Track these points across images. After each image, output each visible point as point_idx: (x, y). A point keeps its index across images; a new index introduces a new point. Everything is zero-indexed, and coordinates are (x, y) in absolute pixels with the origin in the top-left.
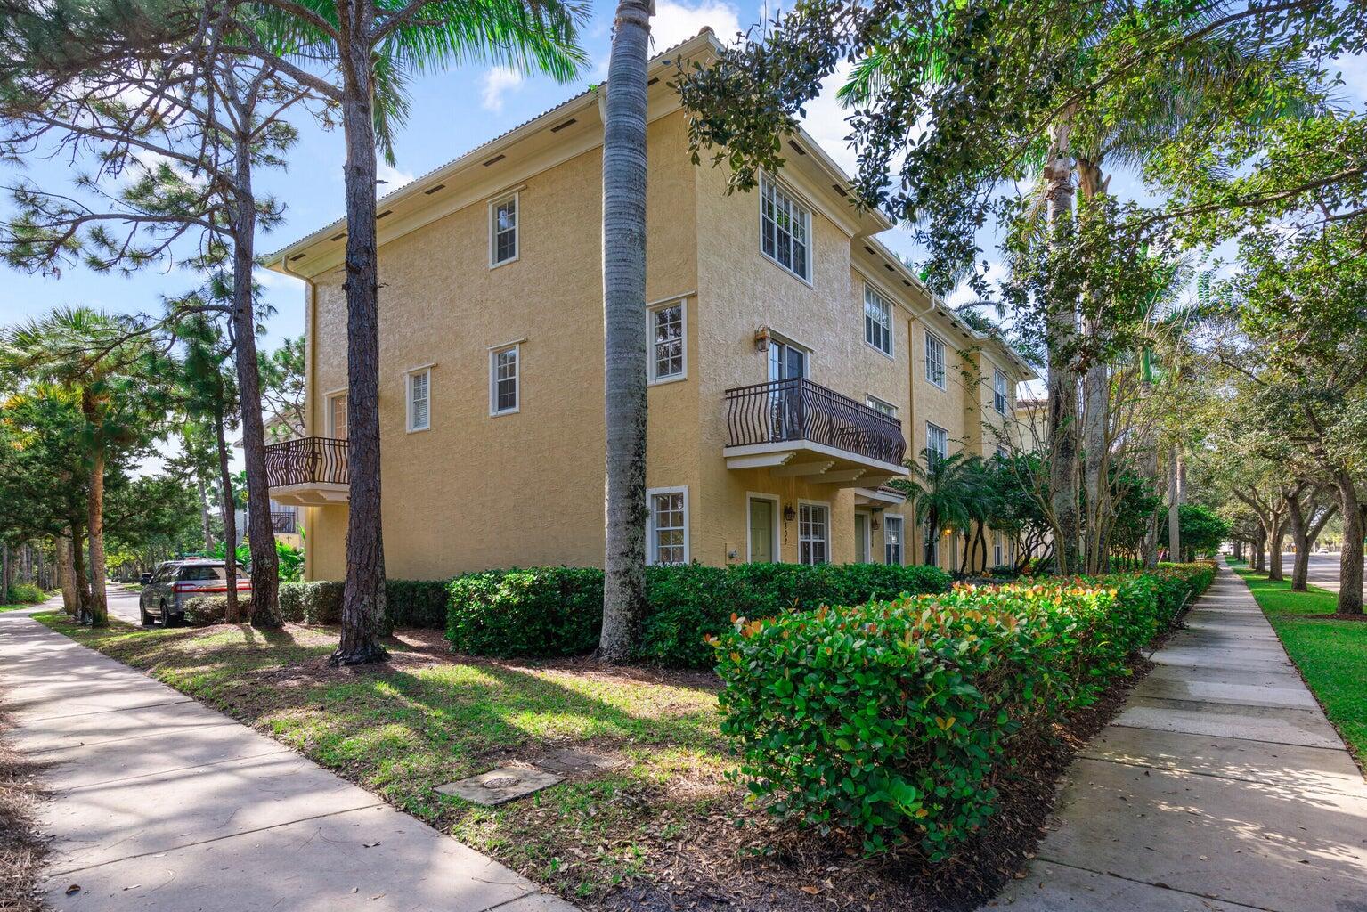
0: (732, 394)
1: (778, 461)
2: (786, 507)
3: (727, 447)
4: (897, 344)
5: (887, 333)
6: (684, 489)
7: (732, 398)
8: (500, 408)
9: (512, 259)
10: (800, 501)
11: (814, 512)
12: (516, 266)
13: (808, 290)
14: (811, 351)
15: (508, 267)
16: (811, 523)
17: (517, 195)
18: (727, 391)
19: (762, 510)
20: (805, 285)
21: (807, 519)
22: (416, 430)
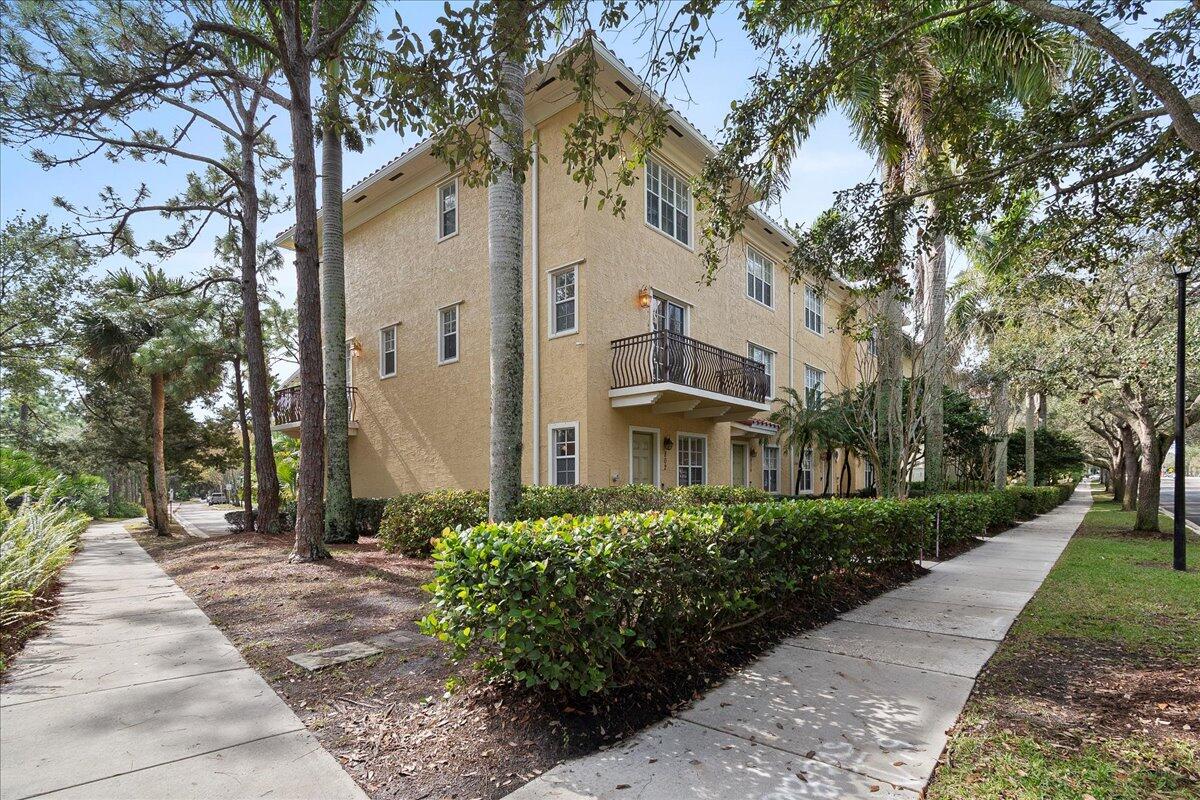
0: (617, 344)
1: (648, 400)
2: (665, 439)
3: (612, 388)
4: (777, 297)
5: (768, 288)
6: (574, 424)
7: (616, 348)
8: (446, 358)
9: (454, 234)
10: (679, 433)
11: (693, 443)
12: (455, 239)
13: (689, 254)
14: (692, 306)
15: (451, 241)
16: (690, 451)
17: (456, 180)
18: (612, 342)
19: (645, 441)
20: (687, 250)
21: (686, 448)
22: (387, 376)
